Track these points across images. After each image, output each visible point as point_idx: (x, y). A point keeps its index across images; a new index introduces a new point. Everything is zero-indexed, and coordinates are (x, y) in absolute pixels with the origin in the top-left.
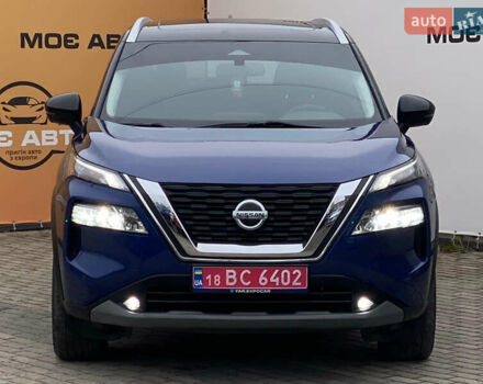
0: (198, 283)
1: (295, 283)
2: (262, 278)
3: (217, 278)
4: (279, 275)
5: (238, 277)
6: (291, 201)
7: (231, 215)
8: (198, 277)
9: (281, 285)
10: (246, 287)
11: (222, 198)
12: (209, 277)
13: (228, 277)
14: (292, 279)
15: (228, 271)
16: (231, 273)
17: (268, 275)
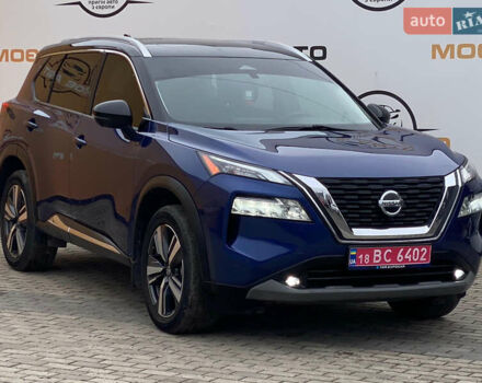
0: (352, 262)
1: (422, 259)
2: (399, 255)
3: (367, 257)
4: (411, 253)
5: (382, 255)
6: (417, 191)
7: (377, 203)
8: (353, 257)
9: (412, 261)
10: (388, 264)
11: (370, 189)
12: (361, 256)
13: (375, 255)
14: (420, 255)
15: (376, 251)
16: (377, 252)
17: (403, 254)
